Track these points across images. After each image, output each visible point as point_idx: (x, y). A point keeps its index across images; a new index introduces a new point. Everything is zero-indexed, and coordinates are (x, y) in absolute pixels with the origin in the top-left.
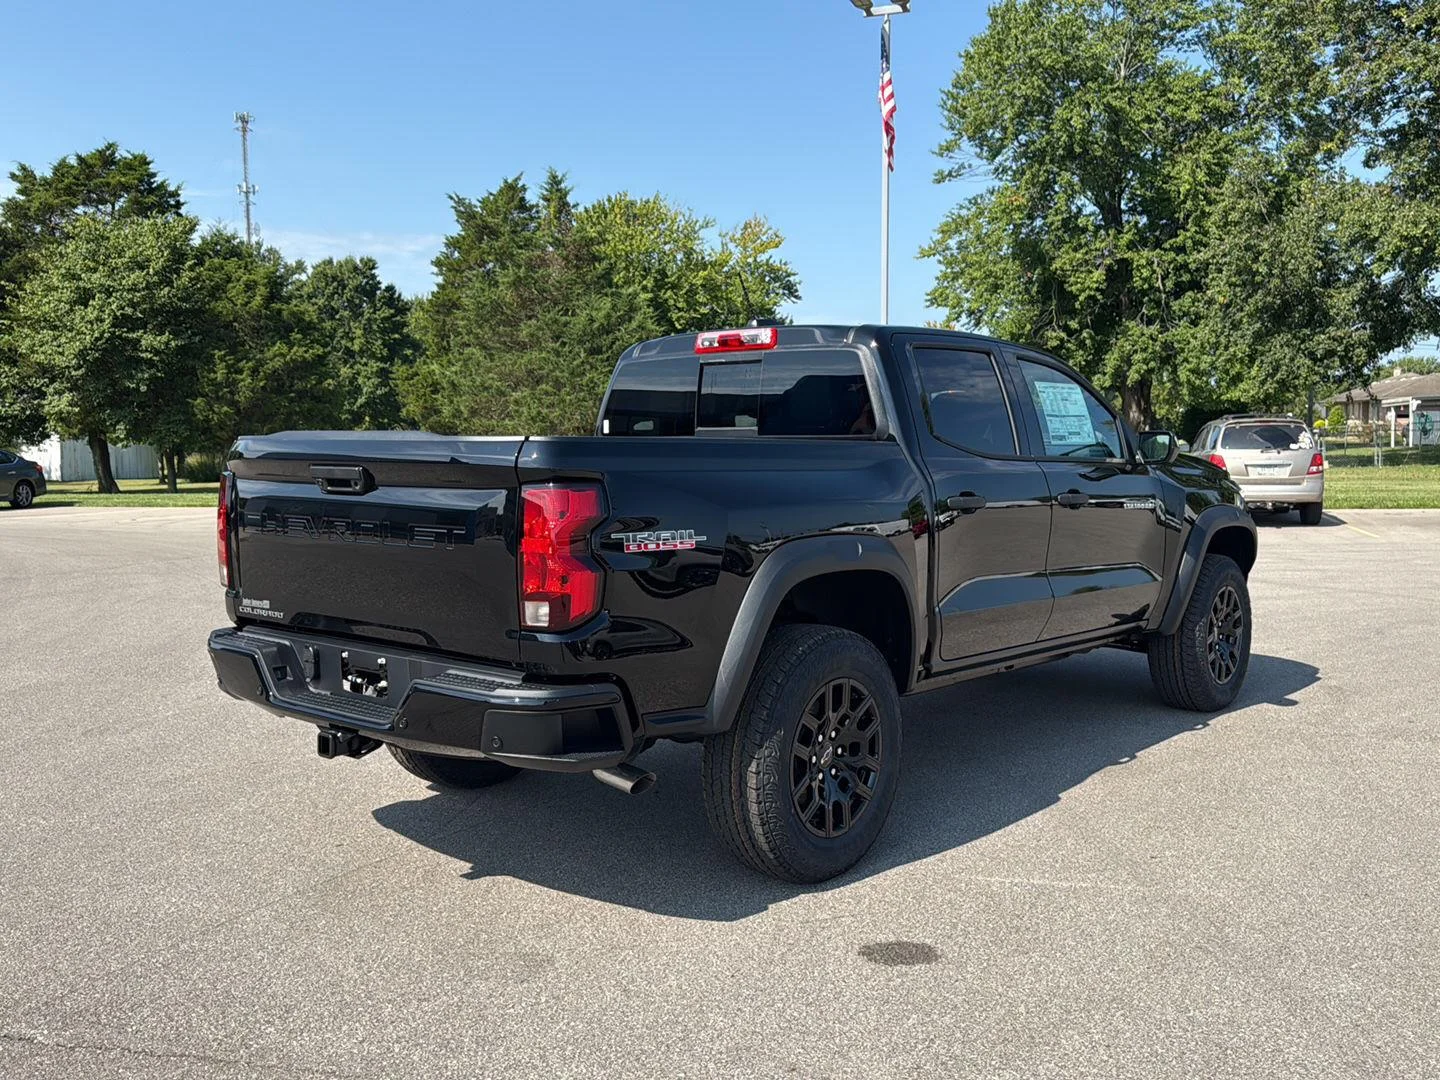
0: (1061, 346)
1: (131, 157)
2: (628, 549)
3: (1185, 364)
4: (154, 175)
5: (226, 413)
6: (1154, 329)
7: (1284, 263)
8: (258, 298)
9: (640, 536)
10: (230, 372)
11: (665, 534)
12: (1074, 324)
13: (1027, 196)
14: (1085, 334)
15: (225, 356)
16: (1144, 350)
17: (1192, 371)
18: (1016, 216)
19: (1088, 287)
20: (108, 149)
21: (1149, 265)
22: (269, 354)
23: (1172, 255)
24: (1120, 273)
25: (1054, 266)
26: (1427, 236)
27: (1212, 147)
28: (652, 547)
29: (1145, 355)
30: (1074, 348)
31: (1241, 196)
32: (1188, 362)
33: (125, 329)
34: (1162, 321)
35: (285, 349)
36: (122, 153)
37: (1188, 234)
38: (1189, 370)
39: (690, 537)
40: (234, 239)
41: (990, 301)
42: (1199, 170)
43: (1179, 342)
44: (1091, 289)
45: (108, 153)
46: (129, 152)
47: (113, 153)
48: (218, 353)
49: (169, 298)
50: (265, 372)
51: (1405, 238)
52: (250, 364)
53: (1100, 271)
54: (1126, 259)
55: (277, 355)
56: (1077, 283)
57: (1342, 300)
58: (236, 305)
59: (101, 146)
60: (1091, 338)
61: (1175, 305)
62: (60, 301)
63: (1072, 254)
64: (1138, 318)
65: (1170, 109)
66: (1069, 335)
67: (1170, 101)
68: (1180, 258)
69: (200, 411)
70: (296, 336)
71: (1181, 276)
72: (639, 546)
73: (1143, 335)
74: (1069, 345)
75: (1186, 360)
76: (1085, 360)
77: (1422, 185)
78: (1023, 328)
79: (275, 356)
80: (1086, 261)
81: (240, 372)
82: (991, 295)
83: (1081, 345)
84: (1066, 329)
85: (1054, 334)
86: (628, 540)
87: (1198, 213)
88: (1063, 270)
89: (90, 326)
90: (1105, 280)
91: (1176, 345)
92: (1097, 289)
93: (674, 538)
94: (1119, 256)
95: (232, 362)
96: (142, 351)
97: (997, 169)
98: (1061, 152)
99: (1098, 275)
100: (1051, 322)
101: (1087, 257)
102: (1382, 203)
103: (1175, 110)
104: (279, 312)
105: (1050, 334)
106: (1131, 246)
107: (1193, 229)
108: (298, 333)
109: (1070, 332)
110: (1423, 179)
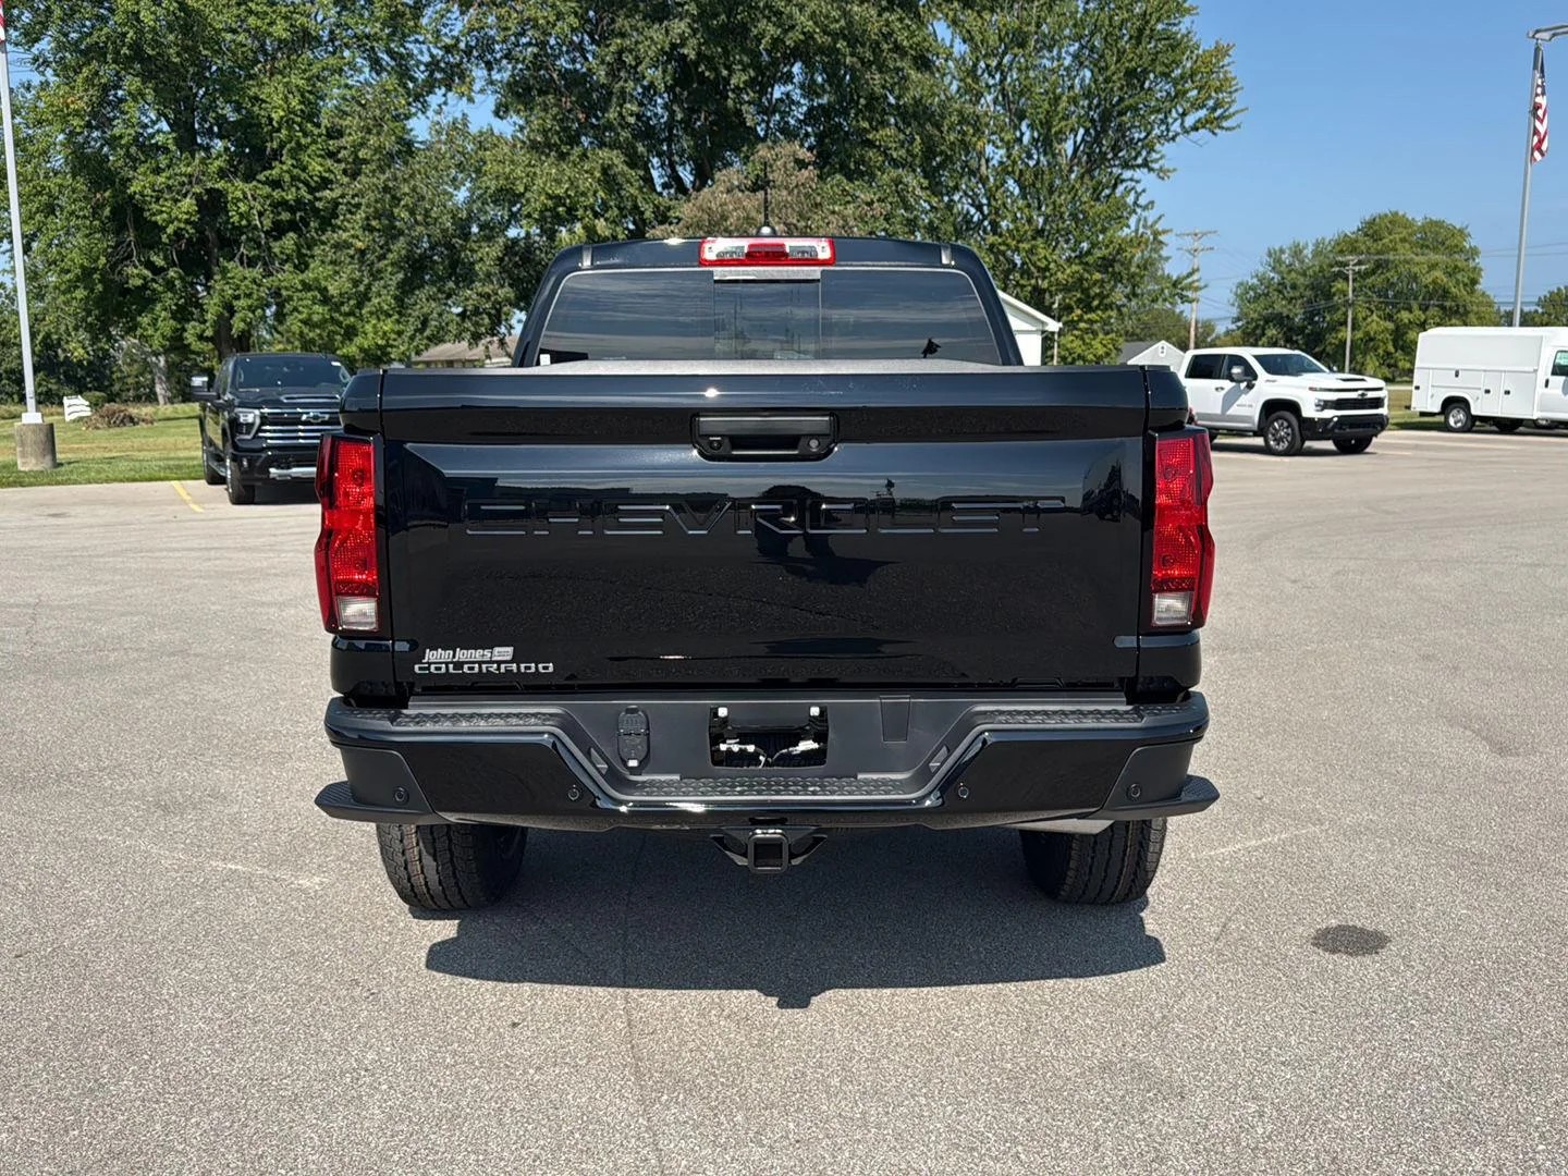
0: (144, 287)
3: (296, 314)
6: (257, 272)
7: (426, 210)
12: (159, 261)
13: (86, 99)
14: (171, 273)
16: (249, 296)
17: (304, 322)
18: (76, 122)
19: (177, 218)
21: (246, 198)
23: (267, 189)
24: (212, 204)
25: (132, 189)
26: (569, 196)
27: (304, 71)
29: (250, 302)
30: (160, 289)
31: (369, 132)
32: (299, 312)
34: (265, 264)
37: (285, 168)
38: (301, 321)
41: (45, 224)
42: (291, 96)
43: (286, 289)
44: (180, 221)
51: (550, 197)
53: (188, 200)
54: (218, 190)
56: (162, 212)
57: (487, 255)
60: (181, 278)
61: (276, 247)
63: (151, 178)
64: (236, 259)
65: (252, 20)
66: (154, 273)
67: (251, 12)
68: (276, 194)
71: (279, 214)
73: (245, 278)
74: (155, 286)
75: (295, 309)
76: (176, 305)
77: (555, 143)
78: (96, 261)
80: (169, 188)
82: (46, 217)
83: (170, 285)
84: (149, 265)
85: (136, 271)
87: (293, 144)
88: (143, 196)
90: (198, 212)
91: (284, 293)
92: (187, 222)
94: (209, 185)
97: (36, 59)
98: (125, 51)
99: (188, 204)
100: (130, 256)
101: (170, 182)
102: (522, 156)
103: (259, 23)
105: (130, 270)
106: (222, 174)
107: (289, 162)
109: (156, 270)
110: (556, 137)
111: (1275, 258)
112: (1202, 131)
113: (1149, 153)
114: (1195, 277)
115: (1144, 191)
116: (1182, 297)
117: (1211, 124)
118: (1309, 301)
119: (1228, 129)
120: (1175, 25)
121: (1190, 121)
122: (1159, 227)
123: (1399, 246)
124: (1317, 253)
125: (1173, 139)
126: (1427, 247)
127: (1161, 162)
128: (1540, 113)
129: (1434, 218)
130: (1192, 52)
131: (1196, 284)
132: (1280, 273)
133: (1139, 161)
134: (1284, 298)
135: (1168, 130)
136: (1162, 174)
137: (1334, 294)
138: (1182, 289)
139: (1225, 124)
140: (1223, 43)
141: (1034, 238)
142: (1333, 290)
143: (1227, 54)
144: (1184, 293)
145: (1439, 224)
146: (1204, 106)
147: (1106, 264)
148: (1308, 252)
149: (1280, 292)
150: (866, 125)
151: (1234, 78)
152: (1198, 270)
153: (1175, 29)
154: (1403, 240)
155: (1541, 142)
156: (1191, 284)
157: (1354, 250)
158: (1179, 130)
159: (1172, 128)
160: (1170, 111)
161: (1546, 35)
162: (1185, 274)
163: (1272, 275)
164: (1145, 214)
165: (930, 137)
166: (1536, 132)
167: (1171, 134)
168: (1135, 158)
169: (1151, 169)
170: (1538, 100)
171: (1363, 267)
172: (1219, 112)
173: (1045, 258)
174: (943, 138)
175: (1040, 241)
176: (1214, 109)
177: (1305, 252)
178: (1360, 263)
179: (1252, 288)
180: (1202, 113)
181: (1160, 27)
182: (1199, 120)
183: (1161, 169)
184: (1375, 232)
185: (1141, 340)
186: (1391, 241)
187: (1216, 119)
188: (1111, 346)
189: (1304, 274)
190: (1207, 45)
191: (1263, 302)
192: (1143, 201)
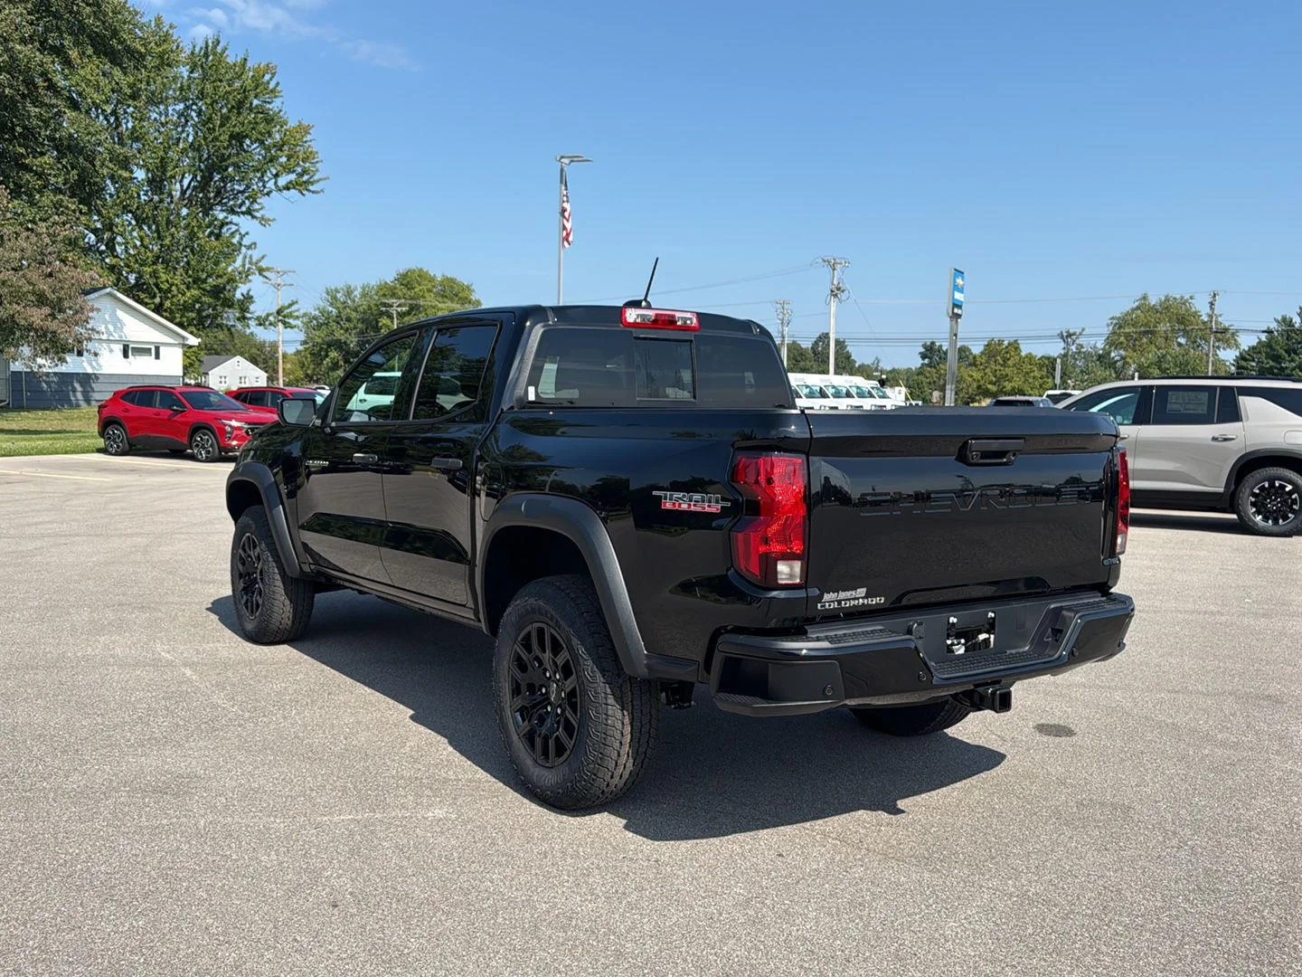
111: (332, 295)
112: (292, 191)
113: (252, 203)
114: (293, 308)
115: (247, 233)
116: (284, 323)
117: (301, 185)
118: (362, 332)
119: (313, 192)
120: (269, 103)
121: (282, 181)
122: (263, 264)
123: (427, 294)
124: (364, 295)
125: (268, 194)
126: (446, 297)
127: (261, 212)
128: (566, 214)
129: (449, 276)
130: (282, 127)
131: (296, 314)
132: (337, 308)
133: (244, 209)
134: (342, 328)
135: (264, 187)
136: (264, 221)
137: (381, 328)
138: (284, 317)
139: (311, 188)
140: (305, 123)
141: (154, 263)
142: (380, 324)
143: (307, 133)
144: (287, 320)
145: (452, 281)
146: (294, 171)
147: (217, 292)
148: (357, 293)
149: (338, 323)
150: (22, 150)
151: (317, 153)
152: (297, 302)
153: (268, 106)
154: (429, 291)
155: (568, 235)
156: (291, 312)
157: (393, 295)
158: (273, 187)
159: (268, 185)
160: (265, 171)
161: (567, 161)
162: (286, 304)
163: (330, 309)
164: (250, 252)
165: (84, 169)
166: (564, 228)
167: (265, 191)
168: (240, 206)
169: (253, 217)
170: (565, 205)
171: (404, 309)
172: (305, 178)
173: (167, 281)
174: (97, 172)
175: (160, 267)
176: (301, 175)
177: (356, 293)
178: (399, 306)
179: (315, 318)
180: (293, 177)
181: (256, 102)
182: (291, 182)
183: (263, 218)
184: (408, 282)
185: (217, 354)
186: (421, 290)
187: (305, 182)
188: (194, 358)
189: (355, 310)
190: (292, 124)
191: (325, 331)
192: (245, 242)
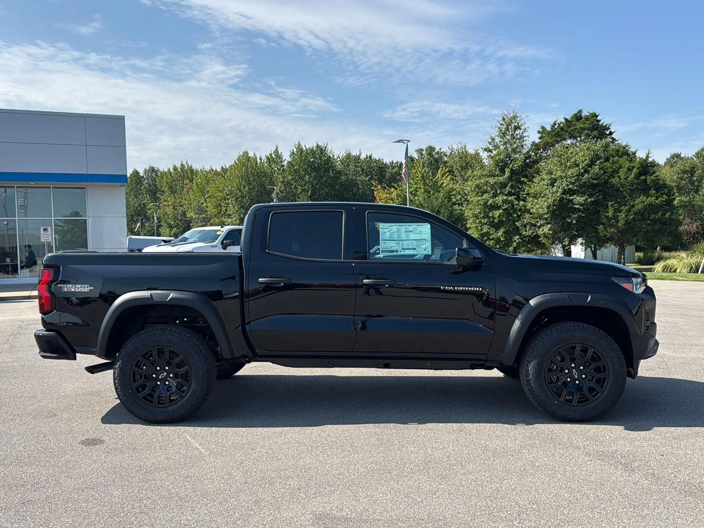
1: (589, 115)
2: (64, 289)
4: (599, 121)
5: (613, 232)
8: (633, 175)
9: (69, 286)
10: (615, 212)
11: (78, 286)
15: (613, 204)
20: (578, 113)
22: (637, 202)
28: (73, 290)
33: (568, 195)
35: (645, 198)
36: (585, 113)
39: (87, 287)
40: (627, 147)
45: (578, 114)
46: (588, 112)
47: (581, 114)
48: (610, 203)
49: (588, 179)
50: (634, 211)
52: (627, 208)
55: (641, 202)
58: (621, 179)
59: (575, 112)
62: (544, 185)
69: (602, 231)
70: (653, 192)
72: (68, 289)
79: (639, 203)
81: (620, 212)
86: (64, 287)
89: (552, 195)
93: (81, 287)
95: (617, 207)
96: (576, 205)
104: (645, 180)
108: (653, 190)
